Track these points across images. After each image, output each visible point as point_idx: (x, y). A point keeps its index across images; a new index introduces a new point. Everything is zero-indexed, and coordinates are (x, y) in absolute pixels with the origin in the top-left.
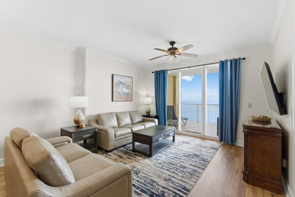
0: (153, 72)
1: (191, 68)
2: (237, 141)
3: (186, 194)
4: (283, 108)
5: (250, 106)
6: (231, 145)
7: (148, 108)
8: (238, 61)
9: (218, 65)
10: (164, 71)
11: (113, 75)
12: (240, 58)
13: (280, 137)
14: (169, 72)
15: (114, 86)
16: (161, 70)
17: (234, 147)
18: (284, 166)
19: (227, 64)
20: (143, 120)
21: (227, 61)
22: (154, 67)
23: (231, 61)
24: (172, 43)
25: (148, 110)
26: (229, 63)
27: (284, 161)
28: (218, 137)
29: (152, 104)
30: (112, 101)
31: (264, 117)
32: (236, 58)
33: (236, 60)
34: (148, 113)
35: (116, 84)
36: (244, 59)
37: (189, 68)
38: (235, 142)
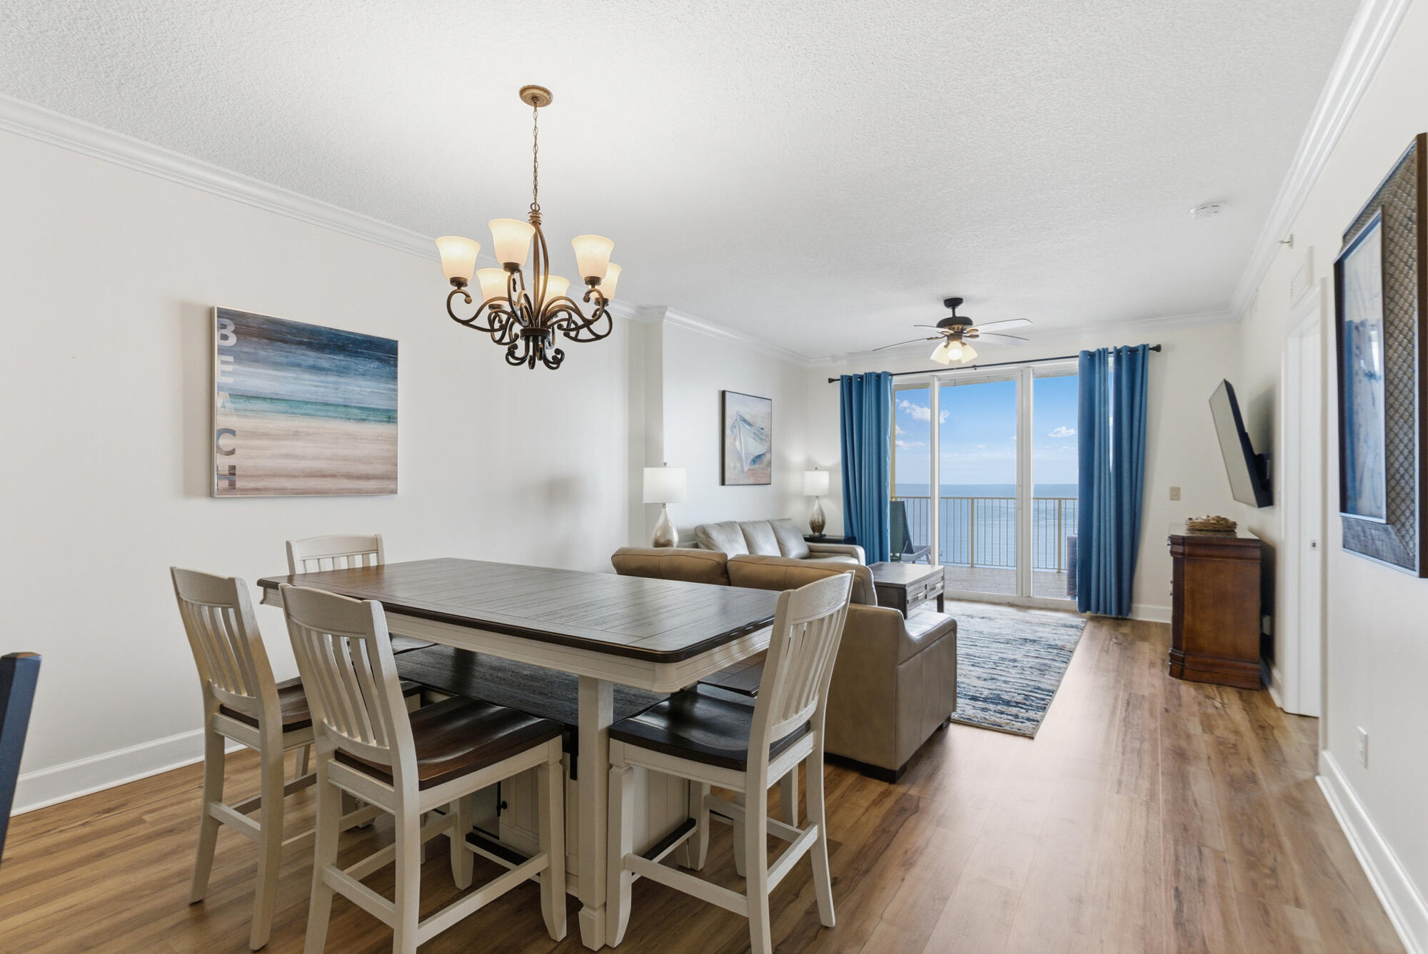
0: (831, 381)
1: (979, 370)
2: (1135, 605)
3: (1051, 696)
4: (1264, 493)
5: (1175, 494)
6: (1116, 619)
7: (816, 507)
8: (1140, 352)
9: (1075, 363)
10: (878, 376)
11: (723, 393)
12: (1144, 347)
13: (1256, 559)
14: (894, 378)
15: (728, 432)
16: (868, 375)
17: (1129, 624)
18: (1267, 632)
19: (1106, 363)
20: (811, 550)
21: (1103, 353)
22: (835, 358)
23: (1118, 353)
24: (953, 303)
25: (818, 519)
26: (1111, 360)
27: (1266, 620)
28: (1074, 603)
29: (830, 495)
30: (723, 483)
31: (1219, 519)
32: (1132, 345)
33: (1133, 351)
34: (818, 527)
35: (733, 426)
36: (1158, 349)
37: (972, 371)
38: (1130, 609)
